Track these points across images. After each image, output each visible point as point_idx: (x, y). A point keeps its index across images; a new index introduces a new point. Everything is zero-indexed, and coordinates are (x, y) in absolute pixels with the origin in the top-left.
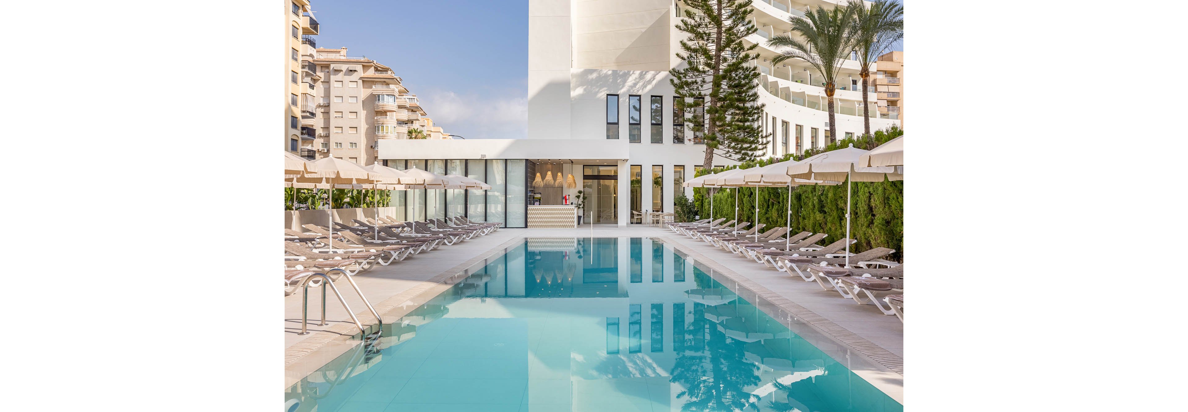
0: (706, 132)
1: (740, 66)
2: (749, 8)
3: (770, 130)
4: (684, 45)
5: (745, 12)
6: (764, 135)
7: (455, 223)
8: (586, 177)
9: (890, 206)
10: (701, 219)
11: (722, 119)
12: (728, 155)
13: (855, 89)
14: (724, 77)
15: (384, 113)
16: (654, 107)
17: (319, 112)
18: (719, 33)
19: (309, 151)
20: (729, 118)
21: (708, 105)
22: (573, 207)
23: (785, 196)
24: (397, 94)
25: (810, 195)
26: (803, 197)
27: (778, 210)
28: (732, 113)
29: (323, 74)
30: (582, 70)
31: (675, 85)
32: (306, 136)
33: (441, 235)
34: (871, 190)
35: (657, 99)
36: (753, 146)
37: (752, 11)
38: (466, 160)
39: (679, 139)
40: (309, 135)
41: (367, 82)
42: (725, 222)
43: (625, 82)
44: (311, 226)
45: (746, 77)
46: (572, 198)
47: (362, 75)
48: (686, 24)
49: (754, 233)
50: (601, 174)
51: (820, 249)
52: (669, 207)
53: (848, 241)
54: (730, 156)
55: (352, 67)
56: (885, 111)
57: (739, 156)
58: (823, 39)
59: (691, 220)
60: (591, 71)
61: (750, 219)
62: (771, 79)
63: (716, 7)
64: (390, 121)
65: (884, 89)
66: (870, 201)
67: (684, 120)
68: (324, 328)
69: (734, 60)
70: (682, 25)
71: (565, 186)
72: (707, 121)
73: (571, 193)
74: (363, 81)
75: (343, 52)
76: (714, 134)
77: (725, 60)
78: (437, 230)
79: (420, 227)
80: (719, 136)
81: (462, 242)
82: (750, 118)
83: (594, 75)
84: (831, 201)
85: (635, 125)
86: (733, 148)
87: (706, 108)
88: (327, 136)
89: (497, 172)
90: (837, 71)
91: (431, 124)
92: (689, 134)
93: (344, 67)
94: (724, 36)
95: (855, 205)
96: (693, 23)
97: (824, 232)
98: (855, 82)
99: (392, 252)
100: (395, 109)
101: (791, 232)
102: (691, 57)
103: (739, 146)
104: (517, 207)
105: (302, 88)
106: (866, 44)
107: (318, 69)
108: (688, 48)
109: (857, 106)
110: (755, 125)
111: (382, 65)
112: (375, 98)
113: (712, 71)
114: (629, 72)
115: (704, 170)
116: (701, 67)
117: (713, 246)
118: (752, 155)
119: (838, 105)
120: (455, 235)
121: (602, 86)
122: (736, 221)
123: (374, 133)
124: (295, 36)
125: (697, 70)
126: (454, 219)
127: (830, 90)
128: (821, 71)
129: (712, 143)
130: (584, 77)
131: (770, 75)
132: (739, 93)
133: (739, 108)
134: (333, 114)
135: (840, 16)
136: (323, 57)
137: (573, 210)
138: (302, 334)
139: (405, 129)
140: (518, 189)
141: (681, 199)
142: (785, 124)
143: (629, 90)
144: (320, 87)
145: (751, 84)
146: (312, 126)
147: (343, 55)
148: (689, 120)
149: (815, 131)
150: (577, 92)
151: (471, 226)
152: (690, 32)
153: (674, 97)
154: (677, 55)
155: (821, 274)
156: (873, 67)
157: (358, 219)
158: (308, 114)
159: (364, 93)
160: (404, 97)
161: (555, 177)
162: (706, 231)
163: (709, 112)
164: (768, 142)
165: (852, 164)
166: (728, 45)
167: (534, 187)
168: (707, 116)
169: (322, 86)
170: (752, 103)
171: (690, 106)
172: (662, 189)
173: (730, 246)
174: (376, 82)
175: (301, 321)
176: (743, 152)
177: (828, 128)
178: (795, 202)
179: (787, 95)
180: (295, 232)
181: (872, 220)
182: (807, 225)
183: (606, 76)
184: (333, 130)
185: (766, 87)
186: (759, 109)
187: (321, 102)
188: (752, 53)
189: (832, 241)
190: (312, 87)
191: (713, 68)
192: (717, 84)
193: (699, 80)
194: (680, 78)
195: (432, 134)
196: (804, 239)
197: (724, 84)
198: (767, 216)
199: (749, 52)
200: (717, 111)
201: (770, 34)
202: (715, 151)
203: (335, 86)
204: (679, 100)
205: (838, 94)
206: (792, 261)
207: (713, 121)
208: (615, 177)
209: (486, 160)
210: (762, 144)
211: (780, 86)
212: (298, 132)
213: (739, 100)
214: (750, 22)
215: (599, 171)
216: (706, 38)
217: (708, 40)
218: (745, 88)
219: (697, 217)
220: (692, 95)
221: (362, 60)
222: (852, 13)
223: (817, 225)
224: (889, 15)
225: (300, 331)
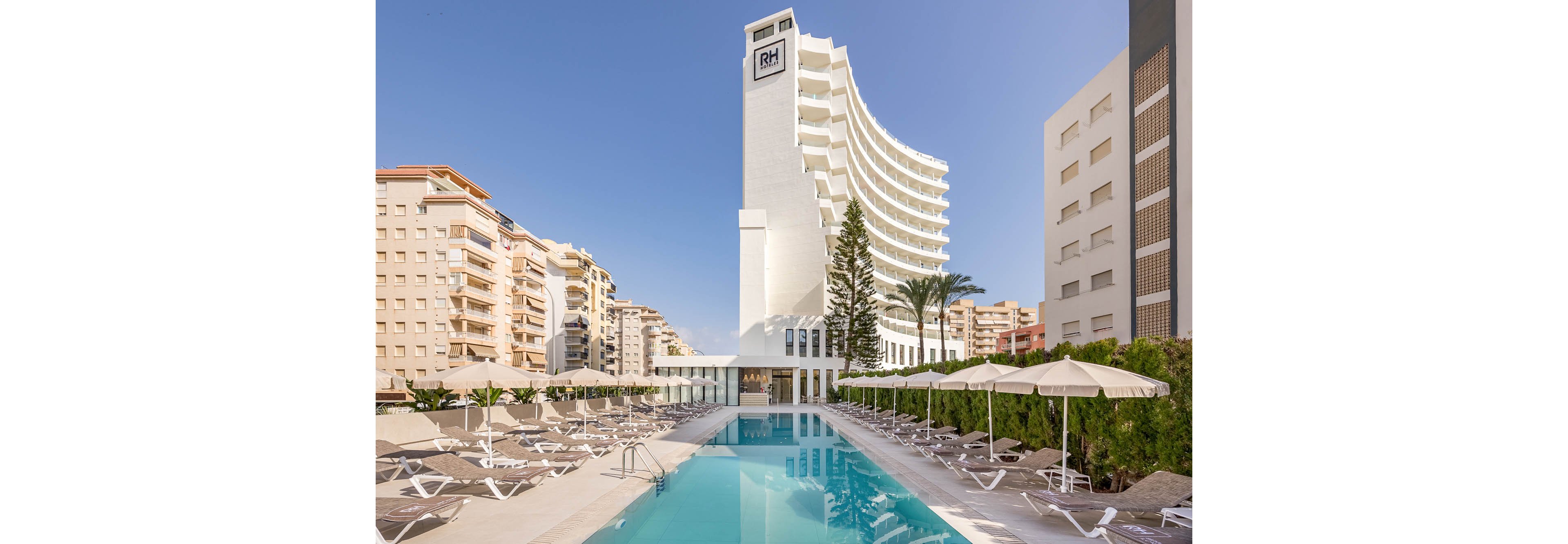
0: (846, 351)
1: (866, 313)
2: (871, 280)
3: (884, 350)
4: (832, 301)
5: (869, 282)
6: (881, 353)
7: (698, 404)
8: (774, 376)
9: (954, 403)
10: (842, 401)
11: (855, 343)
12: (859, 364)
13: (936, 323)
14: (856, 320)
15: (654, 336)
16: (814, 336)
17: (617, 338)
18: (853, 294)
19: (611, 358)
20: (859, 343)
21: (846, 336)
22: (766, 394)
23: (893, 392)
24: (661, 326)
25: (908, 393)
26: (903, 393)
27: (888, 400)
28: (861, 340)
29: (618, 314)
30: (772, 315)
31: (827, 325)
32: (609, 350)
33: (691, 413)
34: (943, 393)
35: (816, 331)
36: (874, 359)
37: (873, 281)
38: (704, 368)
39: (829, 355)
40: (611, 350)
41: (644, 319)
42: (857, 404)
43: (797, 322)
44: (616, 407)
45: (870, 319)
46: (766, 389)
47: (641, 315)
48: (833, 289)
49: (874, 413)
50: (783, 375)
51: (913, 424)
52: (823, 394)
53: (929, 421)
54: (860, 365)
55: (635, 310)
56: (955, 335)
57: (865, 365)
58: (916, 297)
59: (837, 402)
60: (777, 316)
61: (872, 403)
62: (885, 318)
63: (851, 279)
64: (657, 341)
65: (955, 321)
66: (942, 400)
67: (832, 344)
68: (633, 474)
69: (862, 310)
70: (831, 290)
71: (762, 382)
72: (846, 345)
73: (765, 386)
74: (642, 319)
75: (630, 302)
76: (850, 352)
77: (857, 309)
78: (688, 409)
79: (678, 407)
80: (853, 354)
81: (702, 416)
82: (872, 343)
83: (779, 319)
84: (920, 397)
85: (803, 346)
86: (862, 360)
87: (845, 338)
88: (621, 350)
89: (721, 376)
90: (925, 313)
91: (681, 342)
92: (835, 352)
93: (631, 311)
94: (856, 296)
95: (933, 401)
96: (837, 288)
97: (916, 415)
98: (936, 319)
99: (665, 425)
100: (660, 334)
101: (895, 413)
102: (837, 308)
103: (866, 359)
104: (734, 392)
105: (607, 323)
106: (943, 298)
107: (616, 312)
108: (835, 303)
109: (937, 333)
110: (875, 347)
111: (653, 309)
112: (649, 328)
113: (849, 317)
114: (799, 317)
115: (844, 375)
116: (842, 314)
117: (849, 420)
118: (873, 364)
119: (925, 332)
120: (699, 413)
121: (783, 326)
122: (863, 404)
123: (648, 348)
124: (603, 294)
125: (841, 316)
126: (697, 402)
127: (920, 327)
128: (915, 315)
129: (849, 357)
130: (772, 321)
131: (884, 316)
132: (866, 329)
133: (865, 337)
134: (624, 337)
135: (927, 282)
136: (619, 305)
137: (767, 396)
138: (622, 478)
139: (666, 345)
140: (734, 382)
141: (831, 389)
142: (894, 344)
143: (799, 327)
144: (616, 321)
145: (873, 324)
146: (612, 344)
147: (630, 304)
148: (835, 344)
149: (911, 348)
150: (768, 329)
151: (707, 406)
152: (836, 293)
153: (826, 331)
154: (828, 307)
155: (913, 444)
156: (947, 311)
157: (642, 402)
158: (610, 338)
159: (642, 325)
160: (666, 327)
161: (755, 377)
162: (845, 411)
163: (847, 340)
164: (883, 357)
165: (931, 382)
166: (858, 301)
167: (743, 383)
168: (846, 342)
169: (618, 321)
170: (873, 335)
171: (836, 336)
172: (819, 382)
173: (859, 421)
174: (649, 319)
175: (621, 470)
176: (868, 362)
177: (919, 347)
178: (898, 396)
179: (895, 328)
180: (608, 410)
181: (944, 410)
182: (906, 409)
183: (786, 319)
184: (624, 346)
185: (881, 324)
186: (878, 337)
187: (618, 330)
188: (874, 306)
189: (920, 421)
190: (612, 322)
191: (850, 315)
192: (852, 324)
193: (841, 321)
194: (829, 321)
195: (682, 348)
196: (904, 418)
197: (856, 324)
198: (882, 402)
199: (871, 305)
200: (852, 339)
201: (884, 293)
202: (851, 362)
203: (625, 321)
204: (829, 332)
205: (926, 326)
206: (895, 434)
207: (850, 345)
208: (791, 376)
209: (715, 368)
210: (879, 358)
211: (890, 323)
212: (604, 348)
213: (866, 333)
214: (872, 288)
215: (781, 373)
216: (845, 297)
217: (846, 298)
218: (869, 326)
219: (840, 400)
220: (837, 330)
221: (641, 306)
222: (934, 282)
223: (912, 410)
224: (957, 282)
225: (621, 477)
